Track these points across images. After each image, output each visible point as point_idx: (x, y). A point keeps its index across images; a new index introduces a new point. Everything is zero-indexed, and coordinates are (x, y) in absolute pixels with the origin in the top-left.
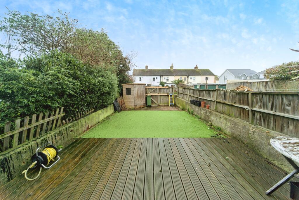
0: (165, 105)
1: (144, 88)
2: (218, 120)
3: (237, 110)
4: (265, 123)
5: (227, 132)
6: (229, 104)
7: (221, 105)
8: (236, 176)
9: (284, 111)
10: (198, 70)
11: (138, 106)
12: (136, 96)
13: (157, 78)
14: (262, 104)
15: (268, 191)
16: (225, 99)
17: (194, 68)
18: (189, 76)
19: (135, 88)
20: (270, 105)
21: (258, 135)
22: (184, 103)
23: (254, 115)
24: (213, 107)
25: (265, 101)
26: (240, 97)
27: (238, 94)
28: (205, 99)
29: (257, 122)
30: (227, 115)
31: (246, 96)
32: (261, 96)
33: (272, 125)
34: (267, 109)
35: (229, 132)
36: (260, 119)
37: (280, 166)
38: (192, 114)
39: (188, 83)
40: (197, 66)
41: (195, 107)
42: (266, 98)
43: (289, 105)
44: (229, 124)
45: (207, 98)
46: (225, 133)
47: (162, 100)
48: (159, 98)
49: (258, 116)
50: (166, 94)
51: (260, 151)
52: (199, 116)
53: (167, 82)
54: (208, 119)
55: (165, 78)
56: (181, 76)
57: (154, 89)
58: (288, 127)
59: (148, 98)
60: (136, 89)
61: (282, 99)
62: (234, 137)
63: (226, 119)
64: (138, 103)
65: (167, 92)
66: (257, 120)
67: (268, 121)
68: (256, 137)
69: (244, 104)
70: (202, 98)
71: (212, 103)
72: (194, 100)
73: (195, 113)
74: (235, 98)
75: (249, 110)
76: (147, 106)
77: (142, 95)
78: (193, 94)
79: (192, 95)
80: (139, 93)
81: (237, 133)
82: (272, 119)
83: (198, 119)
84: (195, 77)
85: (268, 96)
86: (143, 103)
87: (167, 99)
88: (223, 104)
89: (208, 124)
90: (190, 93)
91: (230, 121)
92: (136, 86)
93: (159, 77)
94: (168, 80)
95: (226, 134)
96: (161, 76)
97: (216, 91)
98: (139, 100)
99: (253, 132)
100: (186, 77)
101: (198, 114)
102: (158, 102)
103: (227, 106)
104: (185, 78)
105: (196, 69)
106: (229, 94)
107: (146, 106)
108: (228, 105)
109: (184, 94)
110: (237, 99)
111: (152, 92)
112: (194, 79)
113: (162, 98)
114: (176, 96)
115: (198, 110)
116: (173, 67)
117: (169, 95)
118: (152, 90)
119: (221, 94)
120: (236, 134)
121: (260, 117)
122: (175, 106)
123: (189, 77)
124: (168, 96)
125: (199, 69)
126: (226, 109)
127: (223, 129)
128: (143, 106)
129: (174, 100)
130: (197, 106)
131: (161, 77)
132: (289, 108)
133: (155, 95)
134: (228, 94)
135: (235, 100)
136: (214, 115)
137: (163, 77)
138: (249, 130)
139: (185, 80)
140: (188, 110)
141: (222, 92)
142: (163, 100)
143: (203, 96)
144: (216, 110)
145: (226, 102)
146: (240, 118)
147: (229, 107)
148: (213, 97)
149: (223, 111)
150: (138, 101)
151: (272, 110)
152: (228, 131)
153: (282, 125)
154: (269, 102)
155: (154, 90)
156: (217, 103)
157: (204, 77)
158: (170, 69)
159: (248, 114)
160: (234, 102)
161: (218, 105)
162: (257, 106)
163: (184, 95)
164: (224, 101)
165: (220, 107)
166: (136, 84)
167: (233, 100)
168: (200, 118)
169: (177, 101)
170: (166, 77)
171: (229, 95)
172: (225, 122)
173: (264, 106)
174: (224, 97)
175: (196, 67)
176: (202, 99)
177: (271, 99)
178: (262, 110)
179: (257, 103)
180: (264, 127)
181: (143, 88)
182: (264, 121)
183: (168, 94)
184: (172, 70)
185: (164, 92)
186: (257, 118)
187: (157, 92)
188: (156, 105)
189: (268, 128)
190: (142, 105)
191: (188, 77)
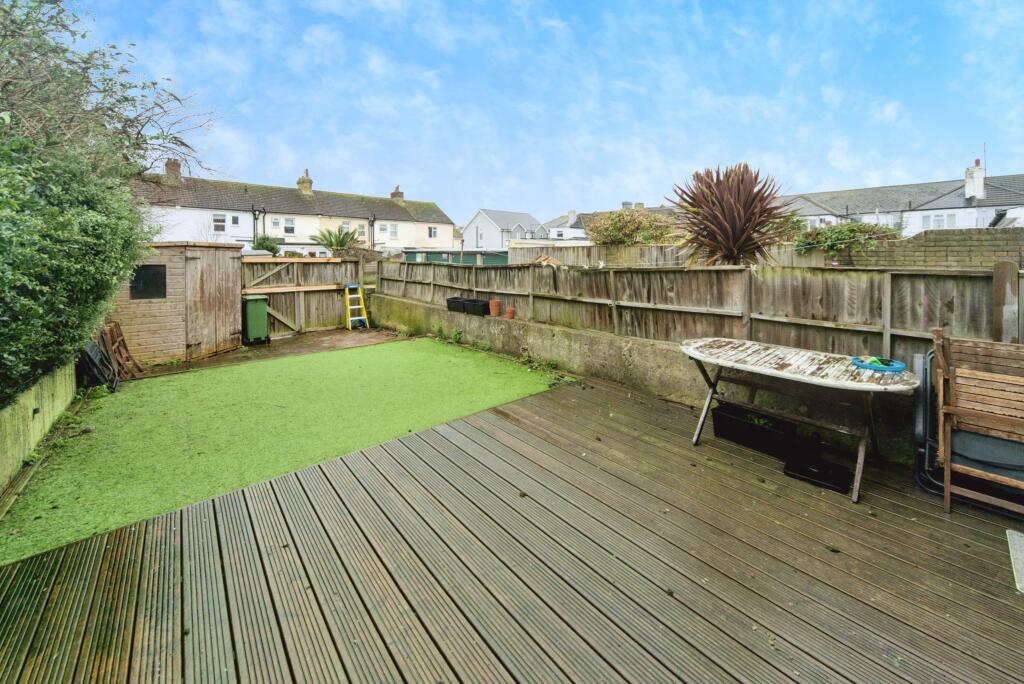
0: (330, 328)
1: (237, 264)
2: (548, 343)
3: (587, 311)
4: (640, 329)
5: (576, 367)
6: (569, 298)
7: (548, 304)
8: (647, 438)
9: (666, 300)
10: (404, 204)
11: (204, 349)
12: (195, 303)
13: (235, 221)
14: (632, 292)
15: (695, 439)
16: (556, 288)
17: (389, 197)
18: (375, 219)
19: (192, 265)
20: (645, 292)
21: (640, 354)
22: (419, 314)
23: (620, 316)
24: (525, 311)
25: (637, 284)
26: (591, 281)
27: (585, 273)
28: (497, 294)
29: (627, 330)
30: (564, 325)
31: (603, 278)
32: (629, 276)
33: (652, 331)
34: (642, 301)
35: (579, 366)
36: (633, 323)
37: (679, 400)
38: (459, 342)
39: (374, 245)
40: (400, 190)
41: (465, 320)
42: (638, 280)
43: (671, 290)
44: (576, 346)
45: (503, 287)
46: (570, 372)
47: (313, 309)
48: (302, 303)
49: (627, 316)
50: (334, 287)
51: (646, 386)
52: (486, 343)
53: (287, 241)
54: (515, 345)
55: (276, 224)
56: (346, 220)
57: (278, 268)
58: (675, 328)
59: (250, 307)
60: (195, 269)
61: (662, 279)
62: (592, 375)
63: (568, 336)
64: (205, 332)
65: (334, 276)
66: (627, 325)
67: (646, 323)
68: (636, 358)
69: (600, 296)
70: (488, 290)
71: (520, 300)
72: (456, 298)
73: (470, 338)
74: (580, 283)
75: (610, 309)
76: (251, 343)
77: (227, 296)
78: (451, 280)
79: (446, 283)
80: (210, 288)
81: (597, 362)
82: (651, 318)
83: (483, 355)
84: (395, 226)
85: (640, 276)
86: (230, 329)
87: (338, 304)
88: (552, 299)
89: (522, 360)
90: (438, 279)
91: (579, 338)
92: (198, 254)
93: (246, 219)
94: (289, 230)
95: (573, 373)
96: (256, 211)
97: (531, 270)
98: (212, 318)
99: (630, 350)
100: (365, 223)
101: (481, 339)
102: (300, 322)
103: (562, 304)
104: (362, 227)
105: (395, 199)
106: (566, 274)
107: (244, 344)
108: (566, 301)
109: (407, 282)
110: (584, 286)
111: (267, 281)
112: (394, 233)
113: (314, 301)
114: (373, 291)
115: (480, 327)
116: (311, 182)
117: (344, 290)
118: (270, 273)
119: (542, 277)
120: (596, 364)
121: (632, 317)
122: (374, 326)
123: (377, 224)
124: (340, 291)
125: (405, 201)
126: (561, 311)
127: (563, 363)
128: (228, 346)
129: (367, 307)
130: (475, 314)
131: (256, 219)
132: (671, 294)
133: (283, 293)
134: (562, 276)
135: (580, 288)
136: (534, 331)
137: (269, 218)
138: (621, 348)
139: (362, 234)
140: (440, 331)
141: (546, 272)
142: (317, 309)
143: (489, 283)
144: (535, 319)
145: (560, 294)
146: (595, 328)
147: (567, 307)
148: (521, 284)
149: (554, 318)
150: (207, 323)
151: (649, 301)
152: (577, 363)
153: (667, 325)
154: (644, 287)
155: (279, 272)
156: (536, 300)
157: (424, 228)
158: (296, 187)
159: (611, 316)
160: (578, 293)
161: (539, 304)
162: (625, 297)
163: (409, 285)
164: (552, 293)
165: (545, 309)
166: (195, 246)
167: (575, 288)
168: (490, 350)
169: (379, 310)
170: (282, 220)
171: (566, 278)
172: (567, 343)
173: (636, 295)
174: (552, 283)
175: (397, 194)
176: (486, 293)
177: (646, 280)
178: (634, 304)
179: (624, 290)
180: (641, 337)
181: (231, 261)
182: (639, 325)
183: (338, 284)
184: (306, 192)
185: (321, 279)
186: (626, 321)
187: (291, 281)
188: (288, 335)
189: (647, 337)
190: (225, 341)
191: (372, 225)
